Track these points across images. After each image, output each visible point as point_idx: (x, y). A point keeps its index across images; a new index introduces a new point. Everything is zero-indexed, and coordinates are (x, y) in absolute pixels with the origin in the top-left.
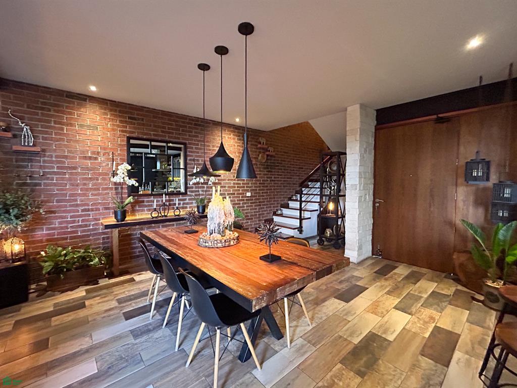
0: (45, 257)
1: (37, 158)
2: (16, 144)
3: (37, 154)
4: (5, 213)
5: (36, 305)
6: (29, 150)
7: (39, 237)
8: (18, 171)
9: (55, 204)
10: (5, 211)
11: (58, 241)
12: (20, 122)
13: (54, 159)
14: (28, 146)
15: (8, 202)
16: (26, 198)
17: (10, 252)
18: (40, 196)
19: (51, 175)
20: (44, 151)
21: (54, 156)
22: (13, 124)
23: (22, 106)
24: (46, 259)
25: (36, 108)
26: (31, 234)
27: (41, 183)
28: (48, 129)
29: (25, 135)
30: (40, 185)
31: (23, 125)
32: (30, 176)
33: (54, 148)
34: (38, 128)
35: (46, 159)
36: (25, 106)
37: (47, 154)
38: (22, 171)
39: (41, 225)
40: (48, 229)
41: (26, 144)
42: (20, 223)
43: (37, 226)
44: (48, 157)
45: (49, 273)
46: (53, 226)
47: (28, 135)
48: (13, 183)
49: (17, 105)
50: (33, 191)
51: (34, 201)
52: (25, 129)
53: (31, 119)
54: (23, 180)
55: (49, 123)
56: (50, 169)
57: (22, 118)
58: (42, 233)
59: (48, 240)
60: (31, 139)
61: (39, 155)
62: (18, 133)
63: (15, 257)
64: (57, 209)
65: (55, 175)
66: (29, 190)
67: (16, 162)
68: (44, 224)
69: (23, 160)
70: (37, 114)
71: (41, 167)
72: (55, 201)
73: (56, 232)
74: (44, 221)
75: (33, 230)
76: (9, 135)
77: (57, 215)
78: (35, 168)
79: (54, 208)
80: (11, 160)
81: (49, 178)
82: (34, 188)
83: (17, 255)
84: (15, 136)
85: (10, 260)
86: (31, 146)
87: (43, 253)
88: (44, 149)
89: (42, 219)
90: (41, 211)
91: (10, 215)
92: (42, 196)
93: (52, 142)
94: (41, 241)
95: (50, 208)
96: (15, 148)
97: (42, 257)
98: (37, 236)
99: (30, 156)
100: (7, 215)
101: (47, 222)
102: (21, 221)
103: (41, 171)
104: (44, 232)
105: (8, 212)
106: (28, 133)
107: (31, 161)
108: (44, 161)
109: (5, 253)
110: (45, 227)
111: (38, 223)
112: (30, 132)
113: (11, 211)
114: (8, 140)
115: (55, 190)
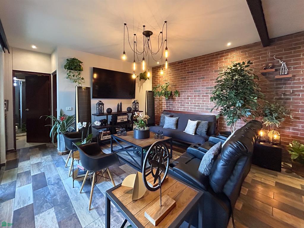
0: (291, 148)
1: (288, 82)
2: (277, 75)
3: (289, 79)
4: (270, 115)
5: (288, 178)
6: (284, 77)
7: (287, 133)
8: (276, 91)
9: (299, 112)
10: (270, 114)
11: (301, 139)
12: (280, 61)
13: (301, 81)
14: (284, 74)
15: (272, 109)
16: (281, 107)
17: (272, 138)
18: (290, 106)
19: (297, 92)
20: (294, 76)
21: (301, 79)
22: (276, 63)
23: (282, 51)
24: (292, 149)
25: (291, 49)
26: (282, 130)
27: (290, 98)
28: (297, 61)
29: (282, 68)
30: (290, 99)
31: (282, 62)
32: (284, 94)
33: (302, 73)
34: (291, 62)
35: (295, 81)
36: (283, 50)
37: (296, 78)
38: (279, 90)
39: (289, 126)
40: (294, 129)
41: (283, 74)
42: (278, 122)
43: (286, 125)
44: (297, 80)
45: (294, 160)
46: (298, 128)
47: (284, 68)
48: (273, 98)
49: (278, 51)
50: (285, 103)
51: (286, 109)
52: (283, 65)
53: (287, 57)
54: (279, 96)
55: (299, 57)
56: (298, 88)
57: (281, 59)
58: (289, 131)
59: (293, 137)
60: (286, 70)
61: (291, 79)
62: (278, 68)
63: (274, 142)
64: (301, 117)
65: (301, 92)
66: (282, 102)
67: (276, 85)
68: (291, 125)
69: (281, 84)
70: (291, 53)
71: (292, 88)
72: (300, 111)
73: (299, 132)
74: (291, 123)
75: (284, 128)
76: (274, 70)
77: (300, 120)
78: (288, 88)
79: (299, 116)
80: (273, 85)
81: (296, 94)
82: (286, 101)
83: (275, 141)
84: (276, 70)
85: (271, 142)
86: (286, 74)
87: (291, 145)
88: (294, 75)
89: (289, 122)
90: (291, 117)
91: (272, 116)
92: (291, 107)
93: (301, 69)
94: (288, 136)
95: (296, 115)
96: (276, 77)
97: (290, 147)
98: (286, 132)
99: (285, 81)
100: (271, 116)
101: (293, 125)
102: (279, 121)
103: (291, 90)
104: (291, 131)
105: (271, 115)
106: (284, 66)
107: (285, 84)
108: (294, 83)
109: (269, 137)
110: (291, 127)
111: (287, 124)
112: (285, 66)
113: (274, 114)
114: (272, 73)
115: (301, 103)
